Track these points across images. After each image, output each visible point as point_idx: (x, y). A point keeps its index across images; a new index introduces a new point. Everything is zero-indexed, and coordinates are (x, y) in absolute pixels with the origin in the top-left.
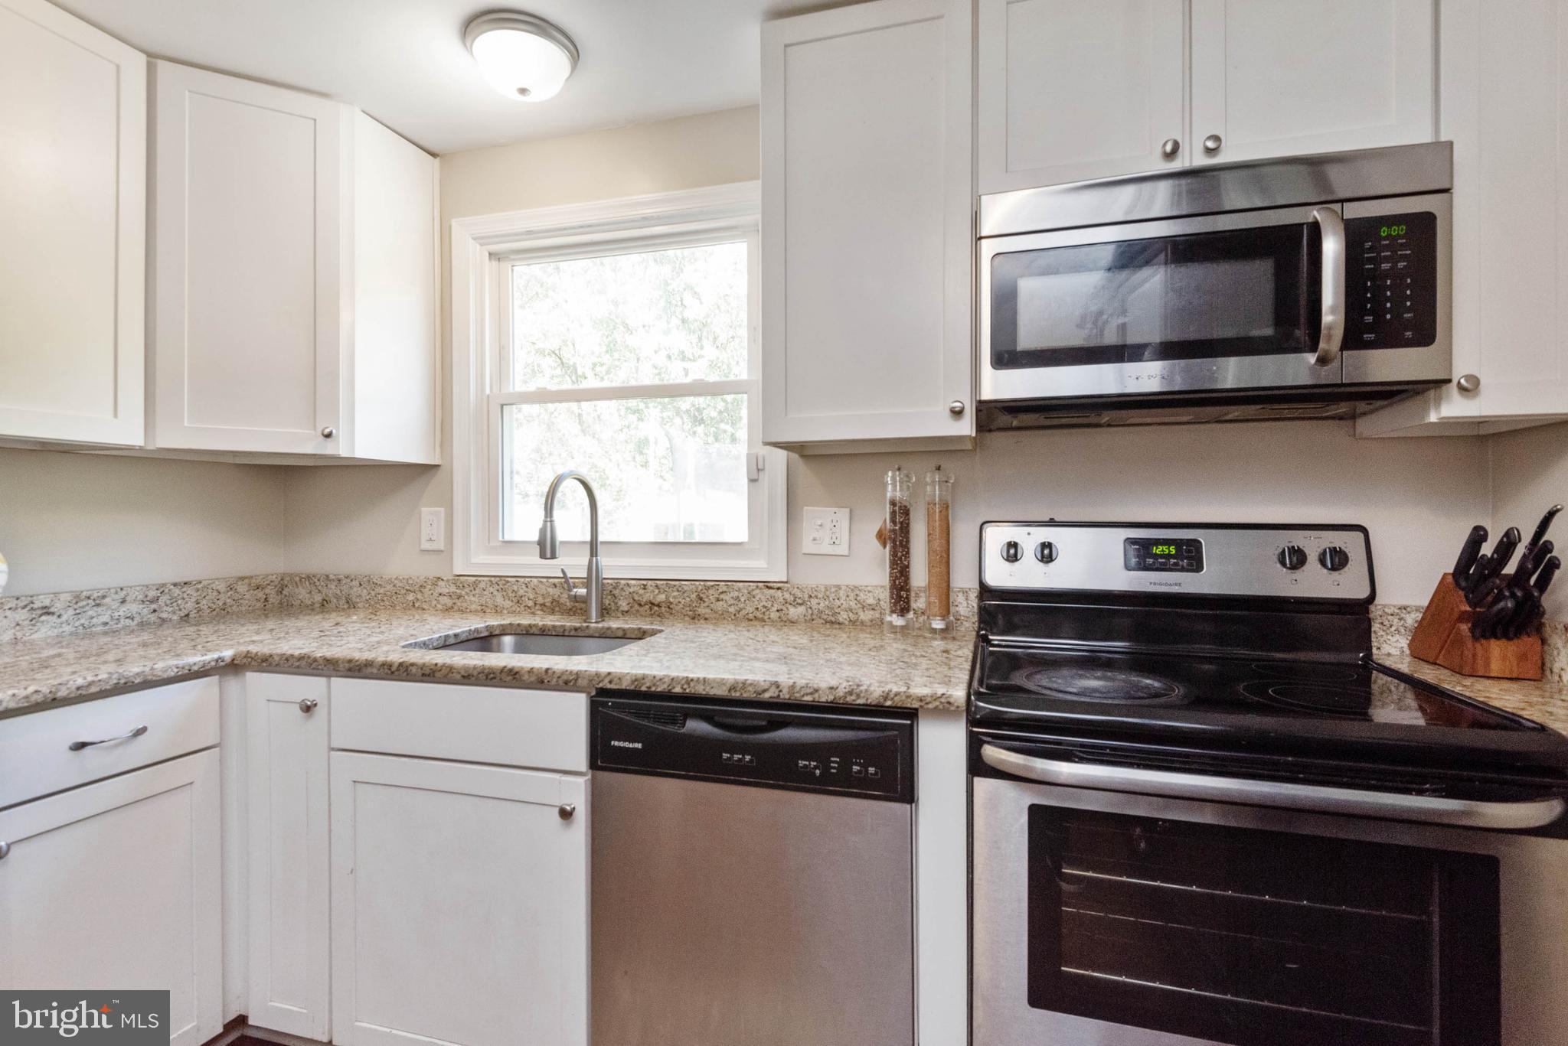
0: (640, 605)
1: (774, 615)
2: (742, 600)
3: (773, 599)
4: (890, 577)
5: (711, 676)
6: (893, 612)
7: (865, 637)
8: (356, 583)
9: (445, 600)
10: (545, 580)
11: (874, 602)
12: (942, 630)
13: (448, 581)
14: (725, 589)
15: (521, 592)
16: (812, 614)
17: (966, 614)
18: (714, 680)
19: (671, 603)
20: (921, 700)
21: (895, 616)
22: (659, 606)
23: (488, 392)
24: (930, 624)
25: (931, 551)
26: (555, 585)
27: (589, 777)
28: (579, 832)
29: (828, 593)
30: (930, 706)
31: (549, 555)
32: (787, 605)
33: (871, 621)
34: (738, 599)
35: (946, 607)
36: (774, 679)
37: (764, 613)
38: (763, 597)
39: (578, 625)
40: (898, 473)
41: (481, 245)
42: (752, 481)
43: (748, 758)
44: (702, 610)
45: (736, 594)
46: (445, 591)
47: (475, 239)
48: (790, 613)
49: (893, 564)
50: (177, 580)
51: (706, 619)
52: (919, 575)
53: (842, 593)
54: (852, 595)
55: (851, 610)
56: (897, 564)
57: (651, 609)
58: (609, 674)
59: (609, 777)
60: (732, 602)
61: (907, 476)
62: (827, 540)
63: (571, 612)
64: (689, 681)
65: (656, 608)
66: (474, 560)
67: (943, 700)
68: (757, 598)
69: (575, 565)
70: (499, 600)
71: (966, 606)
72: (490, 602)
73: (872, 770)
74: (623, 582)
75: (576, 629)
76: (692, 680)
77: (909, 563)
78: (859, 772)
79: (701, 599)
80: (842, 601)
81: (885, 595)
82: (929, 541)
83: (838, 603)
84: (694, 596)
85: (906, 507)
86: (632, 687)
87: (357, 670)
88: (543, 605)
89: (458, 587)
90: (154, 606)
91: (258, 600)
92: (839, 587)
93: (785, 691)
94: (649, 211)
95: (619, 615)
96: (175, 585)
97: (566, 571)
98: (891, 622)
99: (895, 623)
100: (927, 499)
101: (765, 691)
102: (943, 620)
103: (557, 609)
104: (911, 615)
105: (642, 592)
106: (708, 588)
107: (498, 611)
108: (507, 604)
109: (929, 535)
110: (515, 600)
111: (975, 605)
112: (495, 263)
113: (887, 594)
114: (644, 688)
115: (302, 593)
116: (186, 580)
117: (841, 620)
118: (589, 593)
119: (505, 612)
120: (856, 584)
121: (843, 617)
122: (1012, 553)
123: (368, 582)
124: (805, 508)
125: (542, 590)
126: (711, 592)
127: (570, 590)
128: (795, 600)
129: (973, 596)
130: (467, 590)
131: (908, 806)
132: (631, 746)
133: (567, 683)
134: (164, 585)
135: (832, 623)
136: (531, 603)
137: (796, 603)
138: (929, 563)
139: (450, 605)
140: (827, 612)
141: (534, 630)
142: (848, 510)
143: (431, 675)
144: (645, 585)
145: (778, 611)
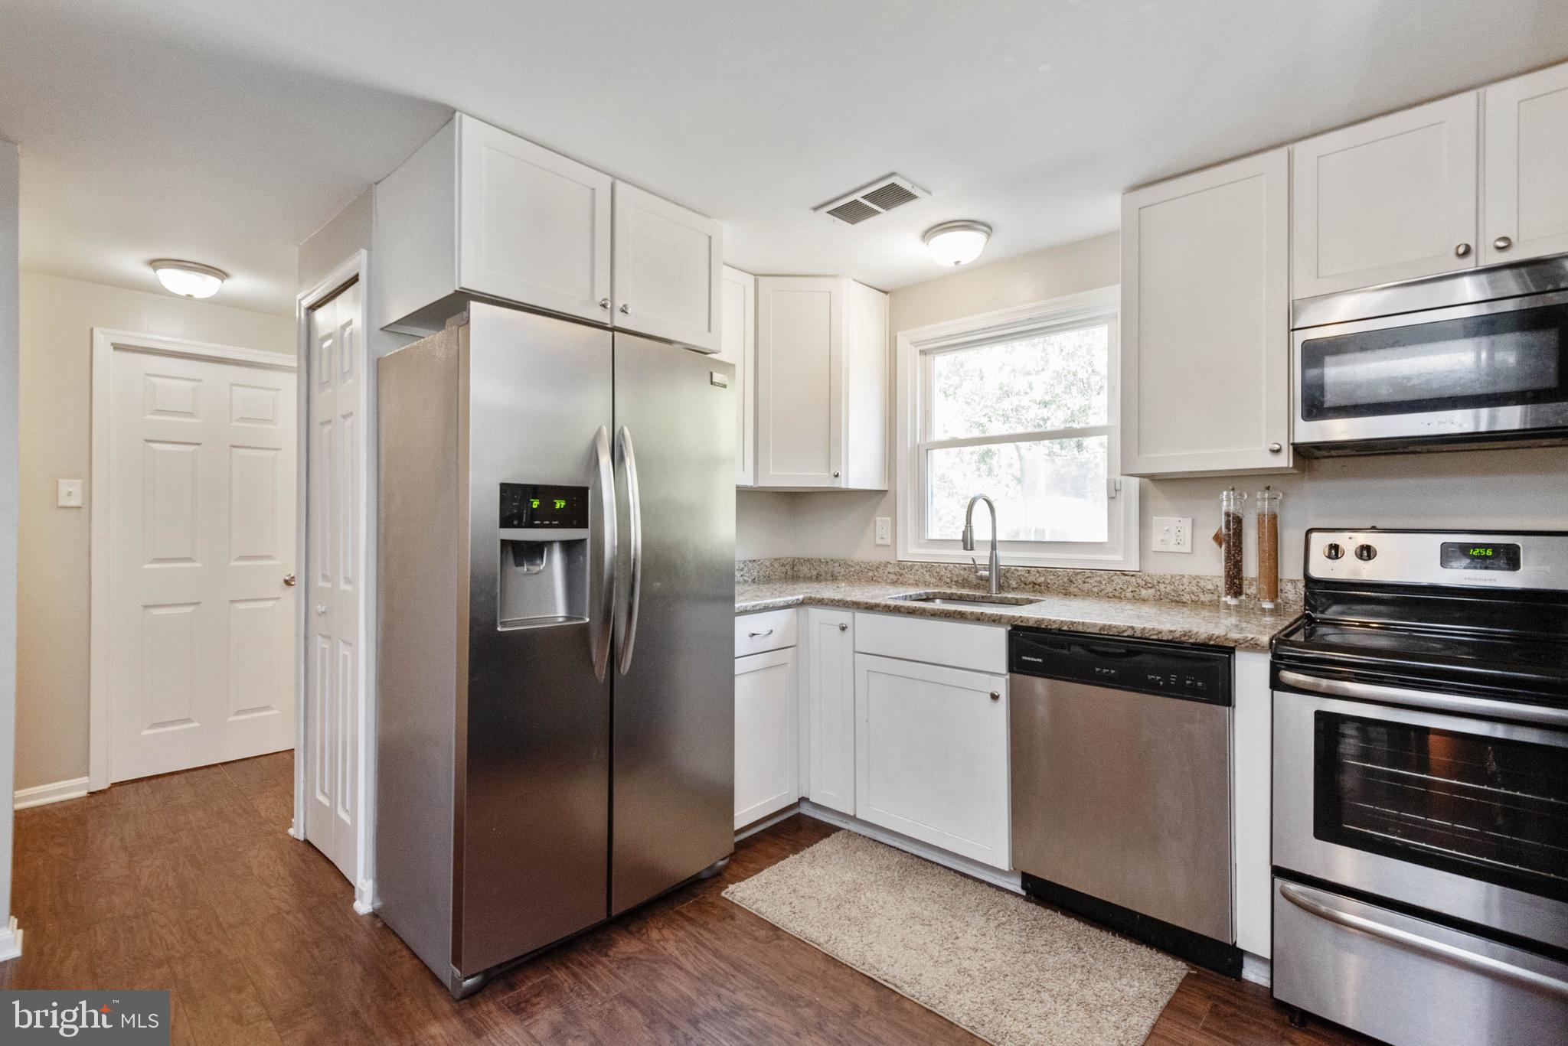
0: (1026, 584)
1: (1129, 595)
2: (1104, 583)
3: (1128, 583)
4: (1225, 568)
5: (1087, 621)
6: (1227, 594)
7: (1205, 613)
8: (837, 564)
9: (892, 576)
10: (958, 565)
11: (1213, 588)
12: (1271, 610)
13: (894, 564)
14: (1090, 575)
15: (942, 573)
16: (1160, 595)
17: (1294, 599)
18: (1090, 623)
19: (1049, 584)
20: (1236, 642)
21: (1229, 597)
22: (1039, 585)
23: (918, 442)
24: (1261, 605)
25: (1261, 551)
26: (965, 569)
27: (1008, 677)
28: (1002, 708)
29: (1173, 580)
30: (1242, 646)
31: (969, 548)
32: (1140, 588)
33: (1211, 602)
34: (1100, 582)
35: (1274, 592)
36: (1130, 625)
37: (1121, 593)
38: (1120, 582)
39: (984, 595)
40: (1232, 493)
41: (916, 346)
42: (1111, 498)
43: (1113, 672)
44: (1073, 589)
45: (1099, 578)
46: (892, 570)
47: (911, 343)
48: (1142, 594)
49: (1228, 559)
50: (750, 559)
51: (1075, 595)
52: (1251, 568)
53: (1185, 581)
54: (1194, 582)
55: (1193, 593)
56: (1231, 559)
57: (1033, 587)
58: (1021, 617)
59: (1020, 678)
60: (1096, 584)
61: (1240, 495)
62: (1173, 541)
63: (976, 587)
64: (1073, 623)
65: (1037, 586)
66: (910, 552)
67: (1252, 642)
68: (1115, 582)
69: (982, 556)
70: (927, 577)
71: (1294, 593)
72: (921, 579)
73: (1200, 684)
74: (1013, 568)
75: (983, 597)
76: (1075, 623)
77: (1241, 558)
78: (1191, 684)
79: (1071, 581)
80: (1185, 586)
81: (1222, 584)
82: (1259, 543)
83: (1181, 587)
84: (1066, 579)
85: (1238, 517)
86: (1036, 625)
87: (870, 608)
88: (957, 582)
89: (900, 569)
90: (742, 573)
91: (783, 573)
92: (1183, 576)
93: (1138, 632)
94: (1034, 314)
95: (1010, 590)
96: (750, 561)
97: (975, 560)
98: (1226, 602)
99: (1229, 603)
100: (1258, 511)
101: (1124, 631)
102: (1272, 601)
103: (966, 585)
104: (1243, 597)
105: (1027, 575)
106: (1077, 574)
107: (927, 584)
108: (933, 580)
109: (1259, 538)
110: (938, 578)
111: (1303, 593)
112: (923, 357)
113: (1223, 580)
114: (1043, 626)
115: (805, 570)
116: (753, 559)
117: (1185, 600)
118: (991, 574)
119: (931, 585)
120: (1198, 575)
121: (1186, 598)
122: (1335, 551)
123: (845, 564)
124: (1155, 518)
125: (957, 572)
126: (1079, 577)
127: (976, 572)
128: (1146, 585)
129: (1301, 585)
130: (906, 570)
131: (1227, 708)
132: (1035, 660)
133: (995, 620)
134: (745, 561)
135: (1177, 602)
136: (948, 580)
137: (1147, 586)
138: (1259, 559)
139: (895, 579)
140: (1173, 594)
141: (954, 597)
142: (1191, 519)
143: (911, 612)
144: (1029, 571)
145: (1132, 592)
